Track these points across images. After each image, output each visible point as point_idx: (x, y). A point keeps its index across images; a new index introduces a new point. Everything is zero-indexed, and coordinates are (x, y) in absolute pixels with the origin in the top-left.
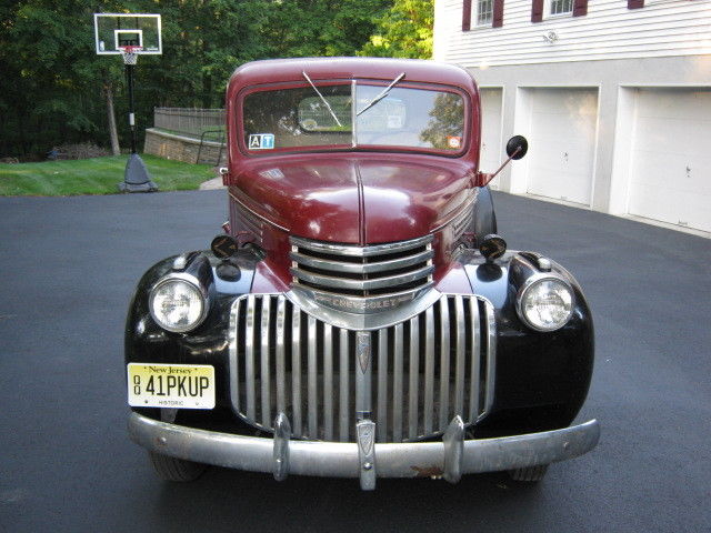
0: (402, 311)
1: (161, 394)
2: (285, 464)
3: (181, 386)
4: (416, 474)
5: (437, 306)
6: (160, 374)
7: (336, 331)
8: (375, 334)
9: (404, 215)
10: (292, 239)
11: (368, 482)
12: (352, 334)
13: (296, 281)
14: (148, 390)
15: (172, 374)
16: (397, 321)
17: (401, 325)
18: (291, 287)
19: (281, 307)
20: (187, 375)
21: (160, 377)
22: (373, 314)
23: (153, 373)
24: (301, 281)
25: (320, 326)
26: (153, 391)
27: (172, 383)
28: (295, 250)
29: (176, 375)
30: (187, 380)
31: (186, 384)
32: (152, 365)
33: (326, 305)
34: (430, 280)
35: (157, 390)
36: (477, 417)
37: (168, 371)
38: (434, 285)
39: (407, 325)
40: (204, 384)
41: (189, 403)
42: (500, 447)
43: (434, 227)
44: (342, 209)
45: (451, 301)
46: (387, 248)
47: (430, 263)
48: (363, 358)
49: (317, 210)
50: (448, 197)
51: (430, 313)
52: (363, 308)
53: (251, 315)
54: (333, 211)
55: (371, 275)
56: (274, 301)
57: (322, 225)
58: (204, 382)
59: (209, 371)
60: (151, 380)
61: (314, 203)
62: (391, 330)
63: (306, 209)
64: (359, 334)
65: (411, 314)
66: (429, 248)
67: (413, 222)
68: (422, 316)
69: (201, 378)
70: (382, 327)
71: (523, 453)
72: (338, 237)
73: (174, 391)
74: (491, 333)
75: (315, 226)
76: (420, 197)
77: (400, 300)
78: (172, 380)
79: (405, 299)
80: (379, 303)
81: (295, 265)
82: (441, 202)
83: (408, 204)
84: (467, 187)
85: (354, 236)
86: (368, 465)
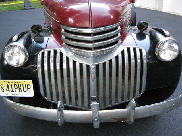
0: (108, 55)
1: (12, 91)
2: (62, 121)
3: (20, 88)
4: (116, 121)
5: (123, 52)
6: (11, 84)
7: (81, 65)
8: (97, 66)
9: (108, 14)
10: (61, 26)
11: (96, 125)
12: (88, 67)
13: (64, 43)
14: (7, 90)
15: (15, 84)
16: (106, 60)
17: (108, 61)
18: (62, 46)
19: (58, 55)
20: (22, 84)
21: (11, 85)
22: (96, 57)
23: (8, 83)
24: (66, 44)
25: (74, 63)
26: (9, 90)
27: (16, 87)
28: (63, 30)
29: (17, 84)
30: (22, 86)
31: (22, 87)
32: (7, 80)
33: (76, 54)
34: (120, 41)
35: (11, 90)
36: (138, 95)
37: (14, 83)
38: (121, 43)
39: (111, 61)
40: (29, 87)
41: (24, 95)
42: (149, 109)
43: (120, 19)
44: (82, 12)
45: (129, 50)
46: (101, 29)
47: (119, 34)
48: (93, 76)
49: (72, 13)
50: (123, 7)
51: (120, 56)
52: (92, 55)
53: (46, 59)
54: (78, 14)
55: (95, 41)
56: (55, 52)
57: (74, 19)
58: (29, 86)
59: (30, 82)
60: (8, 86)
61: (71, 10)
62: (104, 64)
63: (67, 13)
64: (91, 67)
65: (112, 57)
66: (119, 28)
67: (112, 17)
68: (117, 57)
69: (27, 85)
70: (100, 63)
71: (158, 110)
72: (81, 25)
73: (17, 90)
74: (145, 61)
75: (71, 20)
76: (113, 6)
77: (108, 51)
78: (16, 86)
79: (110, 50)
80: (99, 53)
81: (63, 37)
82: (121, 8)
83: (109, 9)
84: (129, 3)
85: (87, 24)
86: (96, 120)
